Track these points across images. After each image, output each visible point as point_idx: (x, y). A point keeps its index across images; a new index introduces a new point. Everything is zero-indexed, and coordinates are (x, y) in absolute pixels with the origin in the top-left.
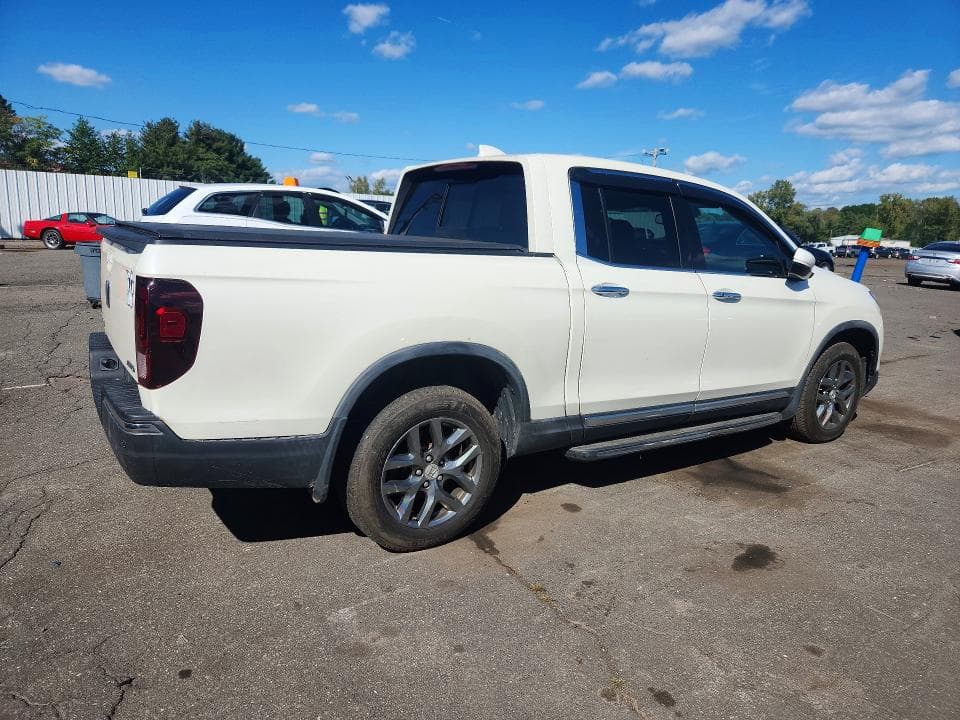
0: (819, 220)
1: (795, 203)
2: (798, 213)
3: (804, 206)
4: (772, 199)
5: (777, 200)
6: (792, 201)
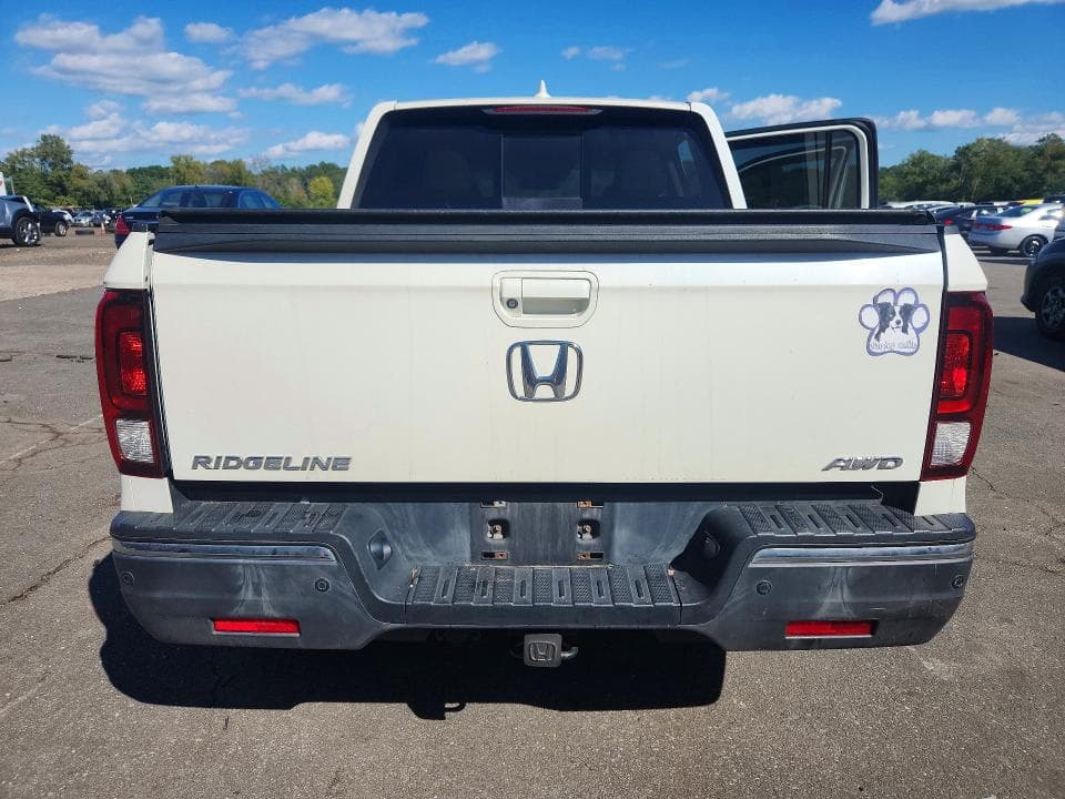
0: (111, 185)
1: (75, 163)
2: (82, 176)
3: (87, 168)
4: (44, 159)
5: (50, 160)
6: (69, 161)
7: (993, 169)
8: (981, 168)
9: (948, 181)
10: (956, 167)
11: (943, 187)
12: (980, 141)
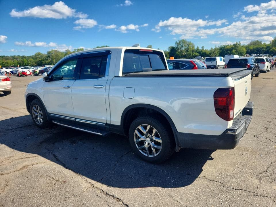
7: (57, 57)
8: (55, 57)
9: (47, 60)
10: (49, 57)
11: (47, 62)
12: (52, 50)
